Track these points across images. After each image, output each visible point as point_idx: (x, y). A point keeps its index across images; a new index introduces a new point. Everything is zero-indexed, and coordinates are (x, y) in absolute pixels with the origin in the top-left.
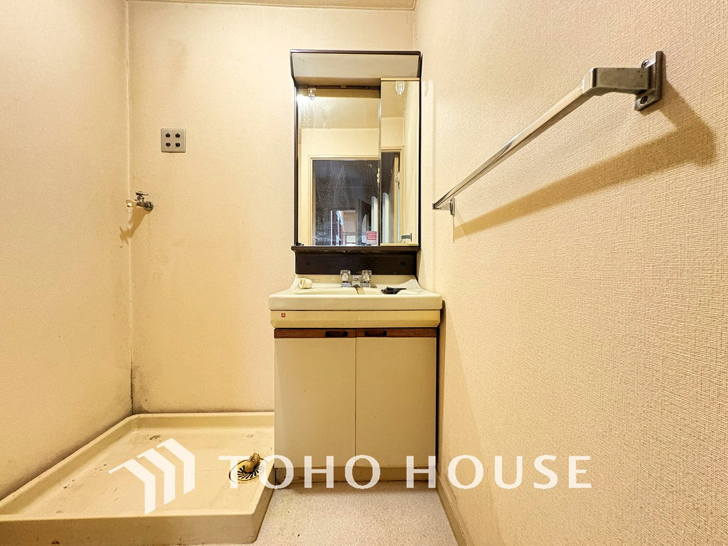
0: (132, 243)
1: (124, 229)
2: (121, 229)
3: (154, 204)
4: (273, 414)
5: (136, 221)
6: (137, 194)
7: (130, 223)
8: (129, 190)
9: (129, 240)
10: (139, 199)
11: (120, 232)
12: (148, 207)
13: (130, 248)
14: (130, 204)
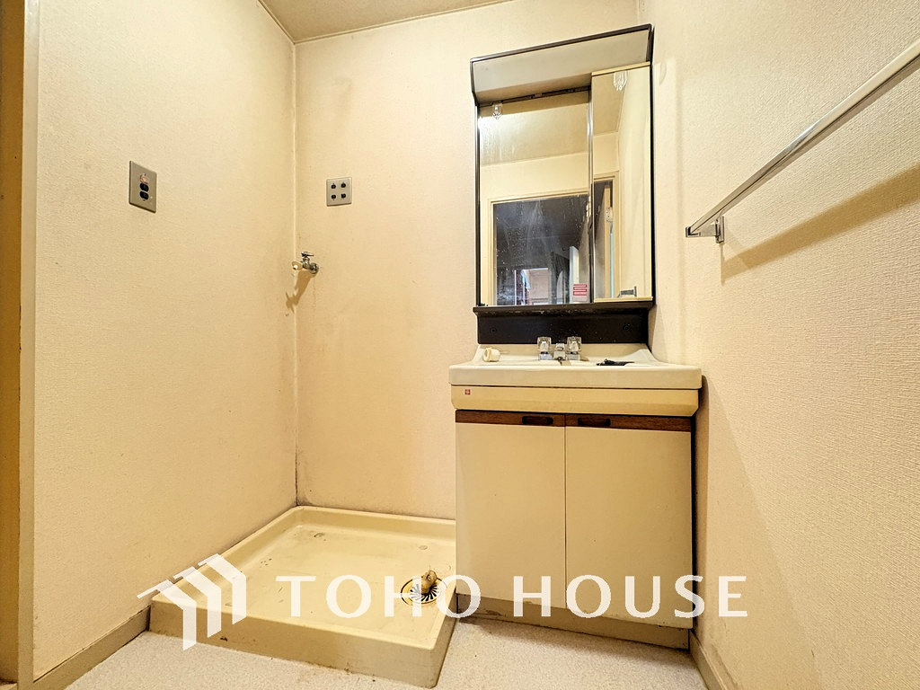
0: (298, 311)
1: (290, 296)
2: (287, 296)
3: (319, 265)
4: (454, 523)
5: (302, 285)
6: (303, 255)
7: (296, 288)
8: (295, 252)
9: (295, 308)
10: (304, 260)
11: (286, 299)
12: (313, 269)
13: (295, 316)
14: (296, 267)
